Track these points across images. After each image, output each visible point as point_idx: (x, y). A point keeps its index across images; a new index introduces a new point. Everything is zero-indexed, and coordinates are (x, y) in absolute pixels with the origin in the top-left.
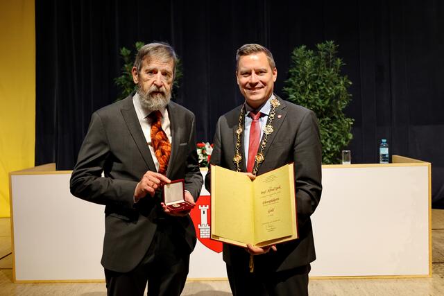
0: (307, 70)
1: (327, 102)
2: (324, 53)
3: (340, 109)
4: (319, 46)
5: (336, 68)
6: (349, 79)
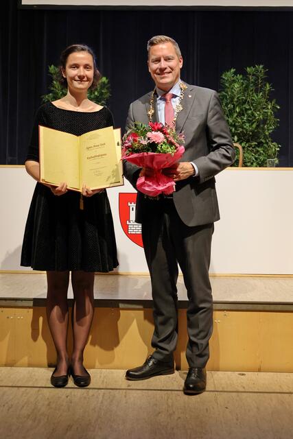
0: (235, 93)
1: (254, 126)
3: (267, 133)
4: (248, 69)
5: (265, 93)
6: (277, 103)
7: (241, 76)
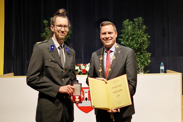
0: (129, 30)
2: (137, 23)
3: (145, 49)
4: (135, 19)
5: (143, 30)
6: (149, 35)
7: (132, 22)
